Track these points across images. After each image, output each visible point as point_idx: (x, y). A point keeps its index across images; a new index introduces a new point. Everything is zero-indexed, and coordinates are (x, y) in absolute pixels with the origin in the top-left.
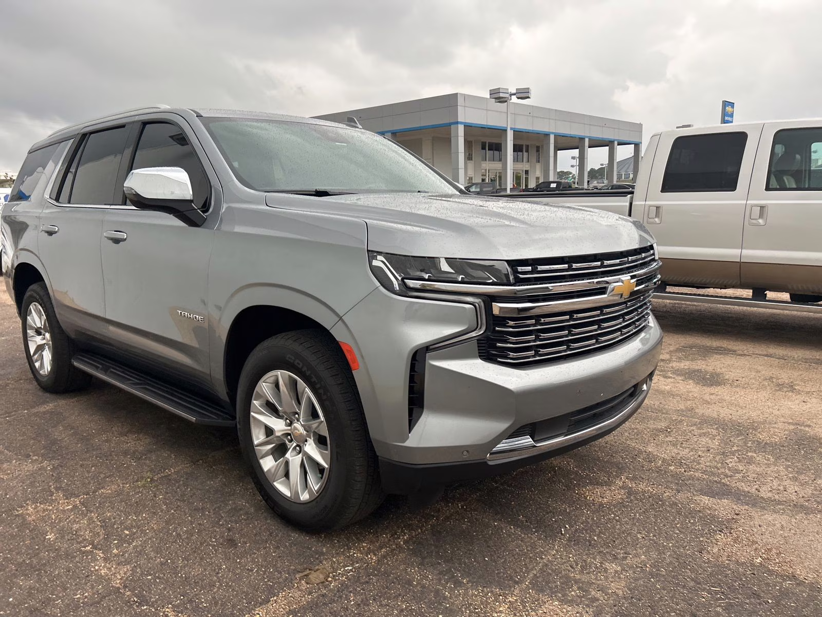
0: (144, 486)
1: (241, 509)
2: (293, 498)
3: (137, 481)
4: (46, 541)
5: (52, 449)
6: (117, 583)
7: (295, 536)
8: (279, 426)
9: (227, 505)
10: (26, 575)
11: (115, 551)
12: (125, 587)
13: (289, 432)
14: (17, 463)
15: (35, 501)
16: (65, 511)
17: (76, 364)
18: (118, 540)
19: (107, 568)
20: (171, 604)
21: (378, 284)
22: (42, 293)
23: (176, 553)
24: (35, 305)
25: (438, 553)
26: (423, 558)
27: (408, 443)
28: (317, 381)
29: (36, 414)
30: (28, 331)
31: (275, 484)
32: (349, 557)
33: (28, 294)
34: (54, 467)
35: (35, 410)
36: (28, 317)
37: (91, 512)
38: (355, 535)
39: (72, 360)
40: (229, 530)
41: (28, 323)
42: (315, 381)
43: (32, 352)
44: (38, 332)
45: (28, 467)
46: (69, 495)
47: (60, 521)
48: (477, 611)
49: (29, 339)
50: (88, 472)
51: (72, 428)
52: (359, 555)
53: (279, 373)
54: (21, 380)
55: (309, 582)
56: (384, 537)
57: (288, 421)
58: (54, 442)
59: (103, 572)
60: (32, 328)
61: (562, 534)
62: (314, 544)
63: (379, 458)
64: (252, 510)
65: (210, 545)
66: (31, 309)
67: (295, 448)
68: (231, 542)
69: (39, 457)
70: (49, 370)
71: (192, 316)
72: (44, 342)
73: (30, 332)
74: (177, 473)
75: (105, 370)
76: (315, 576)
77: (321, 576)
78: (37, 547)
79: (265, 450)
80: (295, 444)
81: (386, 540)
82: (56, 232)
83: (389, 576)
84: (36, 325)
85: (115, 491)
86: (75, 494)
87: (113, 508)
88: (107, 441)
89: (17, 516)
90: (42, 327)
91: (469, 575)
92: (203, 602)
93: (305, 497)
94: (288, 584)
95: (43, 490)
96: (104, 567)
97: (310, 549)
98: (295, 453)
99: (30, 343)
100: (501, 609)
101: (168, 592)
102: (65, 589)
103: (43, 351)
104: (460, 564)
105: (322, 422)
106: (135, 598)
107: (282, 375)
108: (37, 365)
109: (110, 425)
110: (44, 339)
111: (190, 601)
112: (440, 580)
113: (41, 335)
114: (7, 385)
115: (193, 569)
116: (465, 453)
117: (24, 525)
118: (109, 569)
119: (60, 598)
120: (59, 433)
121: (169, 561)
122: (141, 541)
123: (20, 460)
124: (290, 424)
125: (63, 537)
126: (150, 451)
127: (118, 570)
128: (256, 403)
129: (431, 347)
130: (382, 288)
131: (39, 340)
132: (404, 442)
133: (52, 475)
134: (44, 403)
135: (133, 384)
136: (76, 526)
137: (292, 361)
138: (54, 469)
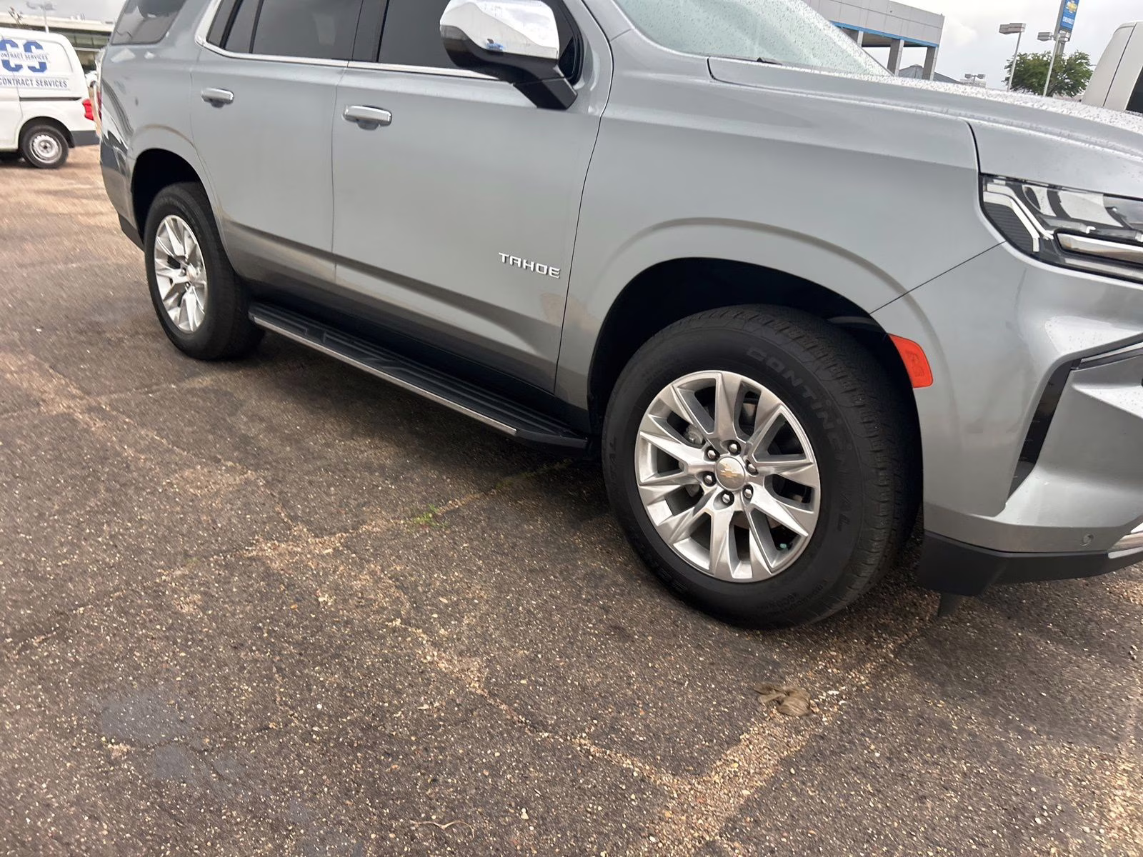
0: (428, 525)
1: (602, 576)
2: (714, 572)
3: (413, 516)
4: (322, 606)
5: (247, 452)
6: (475, 687)
7: (714, 629)
8: (692, 458)
9: (576, 567)
10: (321, 664)
11: (442, 631)
12: (492, 695)
13: (712, 470)
14: (205, 470)
15: (268, 538)
16: (323, 556)
17: (258, 320)
18: (438, 613)
19: (447, 660)
20: (583, 730)
21: (1000, 239)
22: (190, 200)
23: (542, 642)
24: (175, 220)
25: (958, 676)
26: (942, 685)
27: (1000, 518)
28: (815, 398)
29: (191, 391)
30: (157, 260)
31: (676, 545)
32: (819, 672)
33: (160, 200)
34: (267, 482)
35: (187, 385)
36: (158, 239)
37: (368, 562)
38: (810, 635)
39: (250, 314)
40: (606, 609)
41: (156, 246)
42: (810, 398)
43: (163, 295)
44: (174, 262)
45: (226, 479)
46: (319, 531)
47: (326, 574)
48: (1084, 783)
49: (157, 272)
50: (328, 495)
51: (262, 420)
52: (835, 670)
53: (720, 375)
54: (137, 333)
55: (785, 711)
56: (857, 644)
57: (712, 452)
58: (245, 440)
59: (441, 665)
60: (162, 255)
61: (1133, 659)
62: (755, 647)
63: (926, 533)
64: (621, 580)
65: (590, 634)
66: (164, 226)
67: (720, 496)
68: (620, 633)
69: (234, 463)
70: (198, 324)
71: (532, 266)
72: (185, 279)
73: (160, 263)
74: (468, 506)
75: (316, 335)
76: (793, 703)
77: (803, 704)
78: (313, 616)
79: (659, 492)
80: (720, 490)
81: (863, 649)
82: (229, 102)
83: (906, 711)
84: (173, 252)
85: (388, 530)
86: (326, 530)
87: (399, 557)
88: (328, 445)
89: (250, 559)
90: (187, 256)
91: (1033, 720)
92: (633, 733)
93: (742, 573)
94: (750, 711)
95: (270, 519)
96: (441, 658)
97: (752, 653)
98: (719, 504)
99: (158, 279)
100: (1119, 782)
101: (567, 710)
102: (398, 693)
103: (183, 294)
104: (1005, 699)
105: (811, 464)
106: (520, 717)
107: (727, 381)
108: (174, 314)
109: (319, 420)
110: (185, 274)
111: (613, 729)
112: (991, 725)
113: (179, 268)
114: (121, 340)
115: (585, 673)
116: (1086, 538)
117: (268, 575)
118: (450, 661)
119: (398, 709)
120: (241, 423)
121: (540, 656)
122: (475, 617)
123: (206, 465)
124: (716, 458)
125: (345, 601)
126: (405, 467)
127: (466, 667)
128: (650, 417)
129: (1083, 360)
130: (1007, 246)
131: (176, 275)
132: (994, 515)
133: (272, 494)
134: (194, 375)
135: (376, 362)
136: (357, 585)
137: (760, 359)
138: (268, 484)
